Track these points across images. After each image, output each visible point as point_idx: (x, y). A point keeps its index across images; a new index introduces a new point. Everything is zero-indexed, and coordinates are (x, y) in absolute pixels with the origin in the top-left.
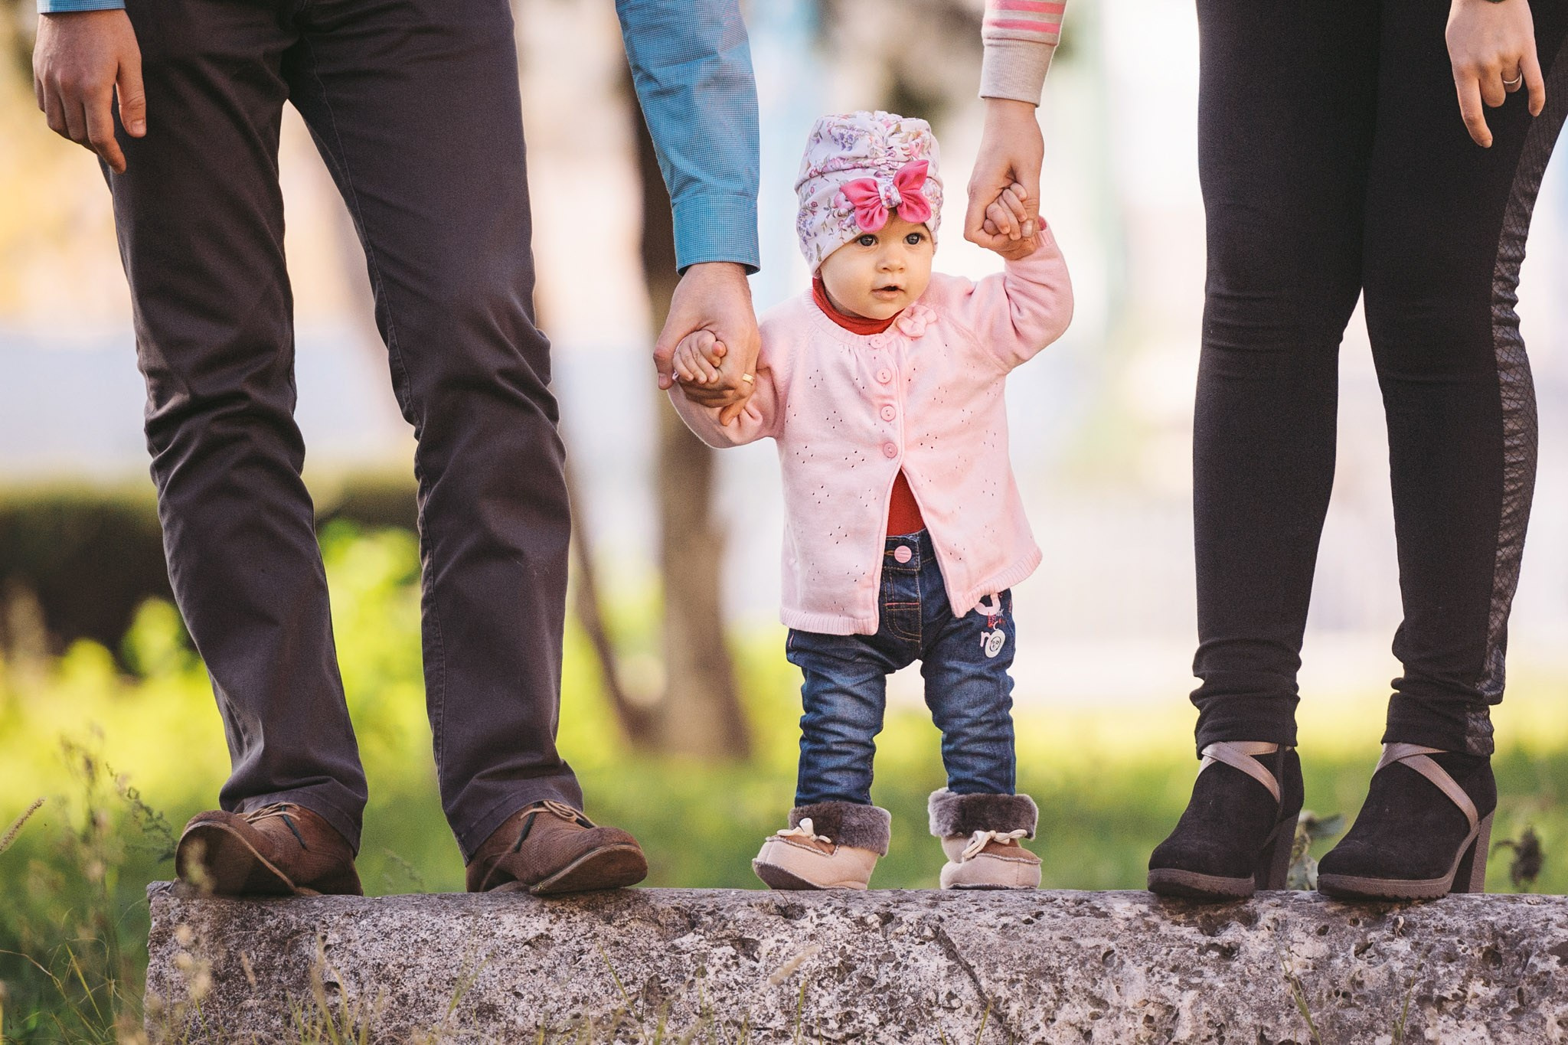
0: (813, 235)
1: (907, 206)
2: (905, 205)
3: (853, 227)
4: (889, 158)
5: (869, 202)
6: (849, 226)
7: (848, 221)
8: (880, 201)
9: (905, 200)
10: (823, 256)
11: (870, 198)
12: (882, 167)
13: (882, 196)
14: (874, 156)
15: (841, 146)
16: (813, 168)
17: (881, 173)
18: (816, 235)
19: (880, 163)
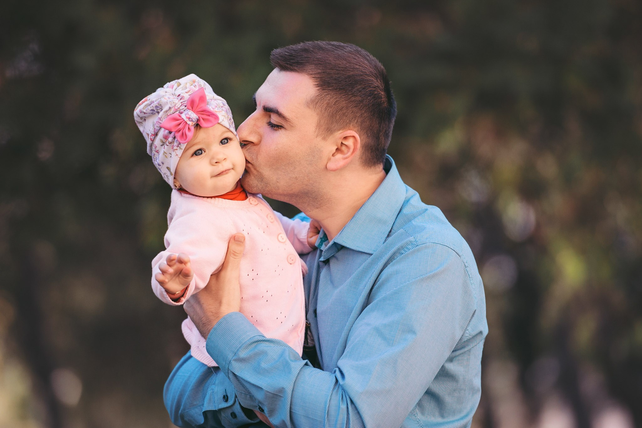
0: (161, 164)
1: (203, 119)
2: (201, 120)
3: (179, 146)
4: (181, 101)
5: (181, 126)
6: (178, 146)
7: (175, 144)
8: (186, 123)
9: (200, 116)
10: (173, 171)
11: (180, 124)
12: (181, 108)
13: (186, 120)
14: (173, 105)
15: (157, 114)
16: (150, 134)
17: (182, 111)
18: (163, 163)
19: (179, 107)
